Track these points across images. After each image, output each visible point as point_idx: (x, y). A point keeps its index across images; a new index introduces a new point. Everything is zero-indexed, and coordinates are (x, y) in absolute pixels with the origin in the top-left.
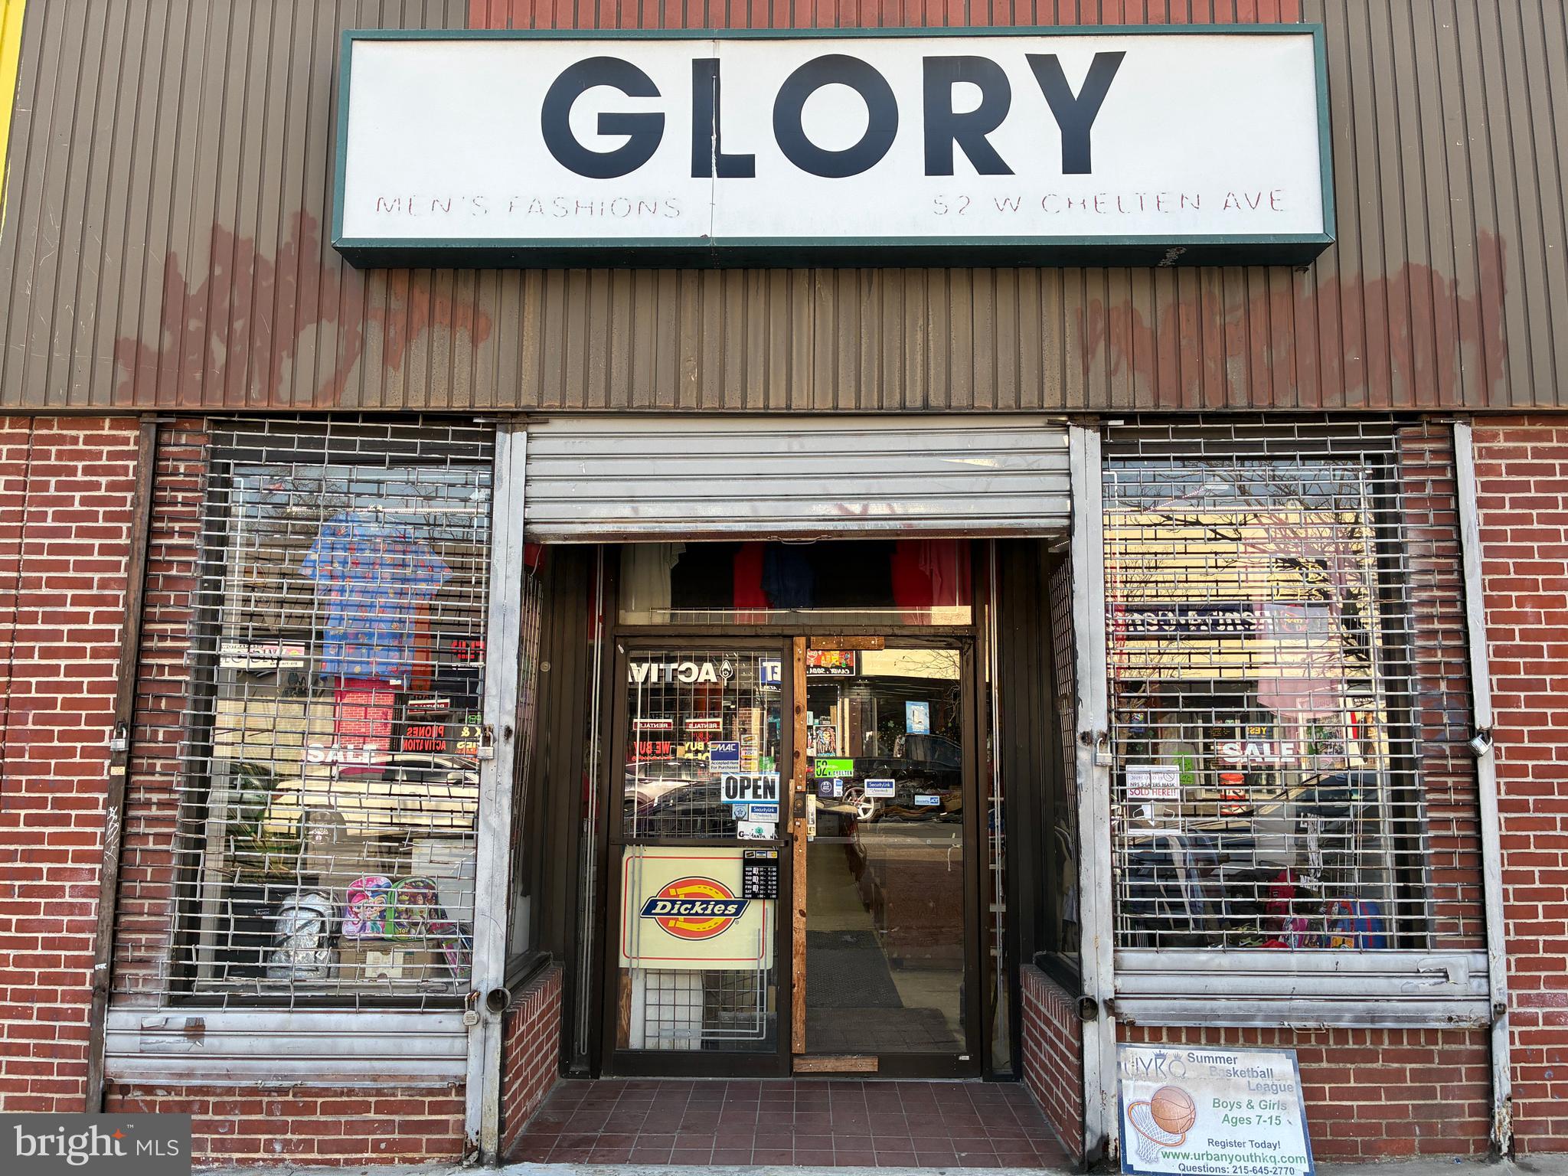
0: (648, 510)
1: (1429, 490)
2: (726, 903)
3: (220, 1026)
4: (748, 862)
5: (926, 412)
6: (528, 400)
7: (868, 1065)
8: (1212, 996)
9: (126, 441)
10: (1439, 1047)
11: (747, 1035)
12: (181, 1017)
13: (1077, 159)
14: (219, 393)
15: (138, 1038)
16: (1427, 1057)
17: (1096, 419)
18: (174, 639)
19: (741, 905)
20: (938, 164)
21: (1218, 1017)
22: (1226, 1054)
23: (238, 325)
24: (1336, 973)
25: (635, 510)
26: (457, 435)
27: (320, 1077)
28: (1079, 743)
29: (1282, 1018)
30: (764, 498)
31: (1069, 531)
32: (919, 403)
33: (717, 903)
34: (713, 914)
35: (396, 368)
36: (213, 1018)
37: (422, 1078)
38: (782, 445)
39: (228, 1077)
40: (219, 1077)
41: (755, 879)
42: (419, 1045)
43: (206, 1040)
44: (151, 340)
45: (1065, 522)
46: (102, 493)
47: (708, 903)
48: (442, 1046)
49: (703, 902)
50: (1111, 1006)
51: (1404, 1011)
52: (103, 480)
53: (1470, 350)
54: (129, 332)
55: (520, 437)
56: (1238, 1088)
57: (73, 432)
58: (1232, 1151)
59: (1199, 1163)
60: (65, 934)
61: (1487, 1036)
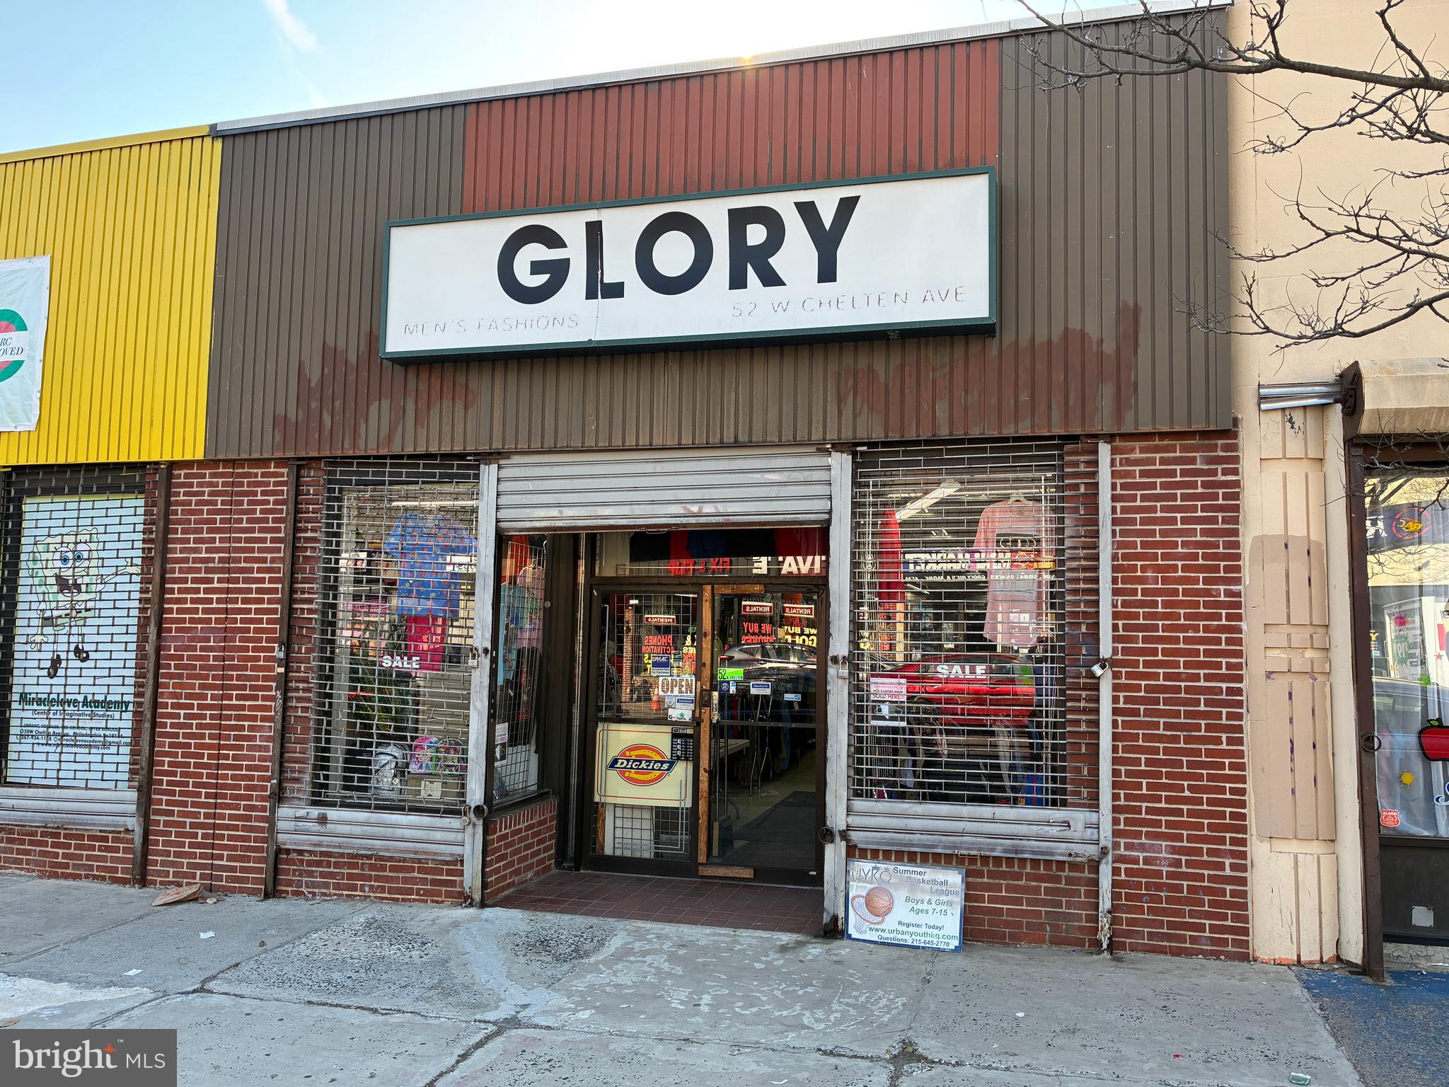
0: (569, 512)
1: (1082, 490)
2: (662, 763)
3: (336, 818)
4: (674, 736)
5: (737, 445)
6: (497, 445)
7: (747, 873)
8: (911, 831)
9: (282, 475)
10: (1066, 874)
11: (672, 849)
12: (315, 812)
13: (827, 272)
14: (328, 447)
15: (294, 823)
16: (1057, 879)
17: (847, 446)
18: (309, 593)
19: (672, 764)
20: (737, 281)
21: (913, 845)
22: (919, 870)
23: (337, 404)
24: (993, 820)
25: (561, 512)
26: (459, 467)
27: (387, 850)
28: (830, 663)
29: (955, 848)
30: (638, 503)
31: (829, 522)
32: (732, 440)
33: (656, 762)
34: (653, 769)
35: (422, 427)
36: (332, 814)
37: (440, 854)
38: (649, 468)
39: (340, 847)
40: (335, 847)
41: (679, 747)
42: (439, 836)
43: (328, 826)
44: (292, 415)
45: (827, 516)
46: (271, 506)
47: (650, 761)
48: (451, 836)
49: (647, 761)
50: (843, 835)
51: (1038, 847)
52: (271, 499)
53: (1108, 390)
54: (281, 411)
55: (494, 467)
56: (923, 891)
57: (255, 471)
58: (911, 929)
59: (892, 936)
60: (257, 763)
61: (1094, 866)
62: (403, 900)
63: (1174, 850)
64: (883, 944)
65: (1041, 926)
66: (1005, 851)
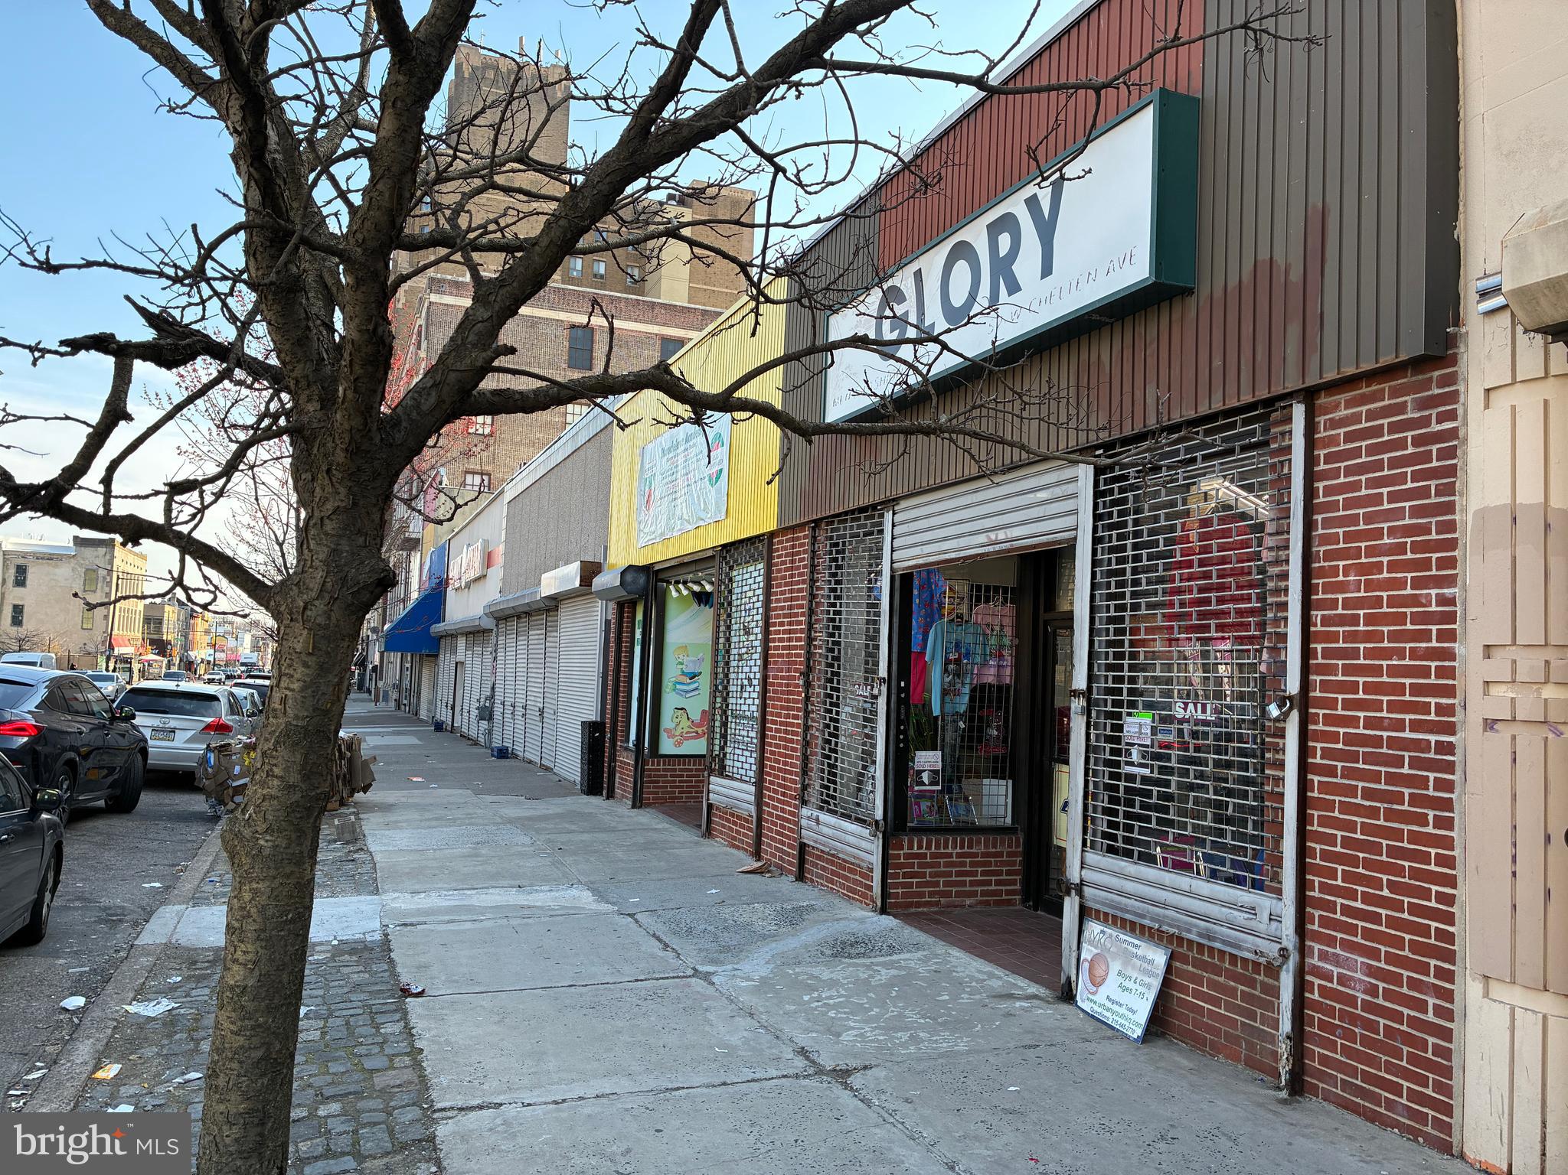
3: (822, 820)
5: (1013, 467)
6: (890, 493)
8: (1127, 895)
12: (817, 814)
13: (1047, 266)
15: (808, 822)
18: (817, 632)
20: (995, 297)
21: (1128, 911)
22: (1136, 942)
24: (1190, 894)
26: (874, 517)
27: (842, 852)
29: (1159, 921)
31: (1075, 539)
36: (821, 817)
37: (864, 861)
40: (822, 844)
43: (820, 826)
44: (807, 487)
45: (1075, 533)
48: (868, 846)
50: (1079, 889)
51: (1228, 936)
53: (1294, 331)
55: (889, 514)
56: (1134, 967)
58: (1115, 1008)
59: (1099, 1010)
61: (1273, 971)
63: (1371, 971)
64: (1093, 1016)
65: (1236, 1040)
66: (1200, 935)
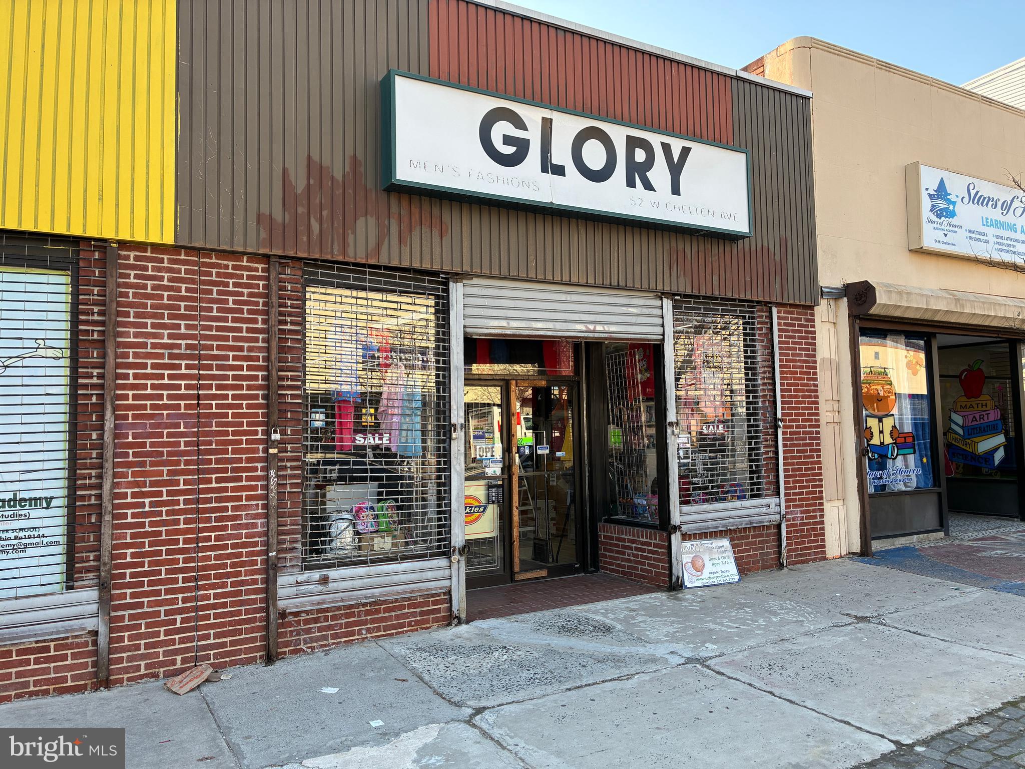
0: (514, 324)
1: (764, 331)
2: (479, 507)
3: (337, 577)
4: (490, 487)
5: (618, 287)
6: (466, 268)
7: (544, 573)
8: (707, 521)
9: (257, 270)
10: (766, 531)
11: (492, 567)
12: (316, 575)
13: (676, 190)
14: (317, 250)
15: (295, 589)
16: (762, 536)
17: (671, 295)
18: (292, 380)
19: (485, 508)
20: (631, 184)
21: (709, 528)
22: (710, 542)
23: (325, 213)
24: (741, 508)
25: (508, 323)
26: (430, 282)
27: (386, 595)
28: (668, 426)
29: (726, 526)
30: (556, 321)
31: (663, 339)
32: (616, 284)
33: (476, 507)
34: (474, 512)
35: (405, 246)
36: (333, 573)
37: (431, 589)
38: (563, 297)
39: (342, 601)
40: (338, 601)
41: (493, 494)
42: (430, 575)
43: (330, 585)
44: (278, 215)
45: (662, 337)
46: (245, 298)
47: (472, 507)
48: (440, 574)
49: (470, 507)
50: (679, 527)
51: (757, 520)
52: (245, 291)
53: (778, 280)
54: (264, 209)
55: (460, 285)
56: (715, 553)
57: (226, 262)
58: (716, 575)
59: (707, 581)
60: (244, 540)
61: (779, 526)
62: (397, 633)
63: (802, 512)
64: (704, 587)
65: (757, 561)
66: (747, 524)
